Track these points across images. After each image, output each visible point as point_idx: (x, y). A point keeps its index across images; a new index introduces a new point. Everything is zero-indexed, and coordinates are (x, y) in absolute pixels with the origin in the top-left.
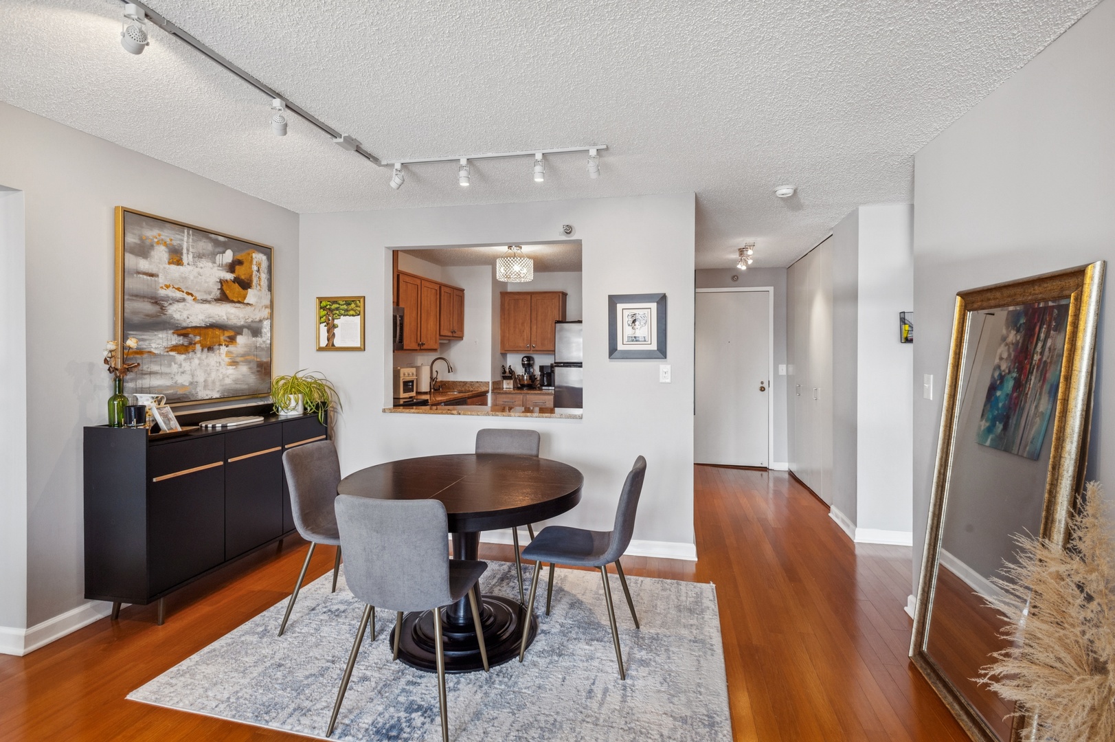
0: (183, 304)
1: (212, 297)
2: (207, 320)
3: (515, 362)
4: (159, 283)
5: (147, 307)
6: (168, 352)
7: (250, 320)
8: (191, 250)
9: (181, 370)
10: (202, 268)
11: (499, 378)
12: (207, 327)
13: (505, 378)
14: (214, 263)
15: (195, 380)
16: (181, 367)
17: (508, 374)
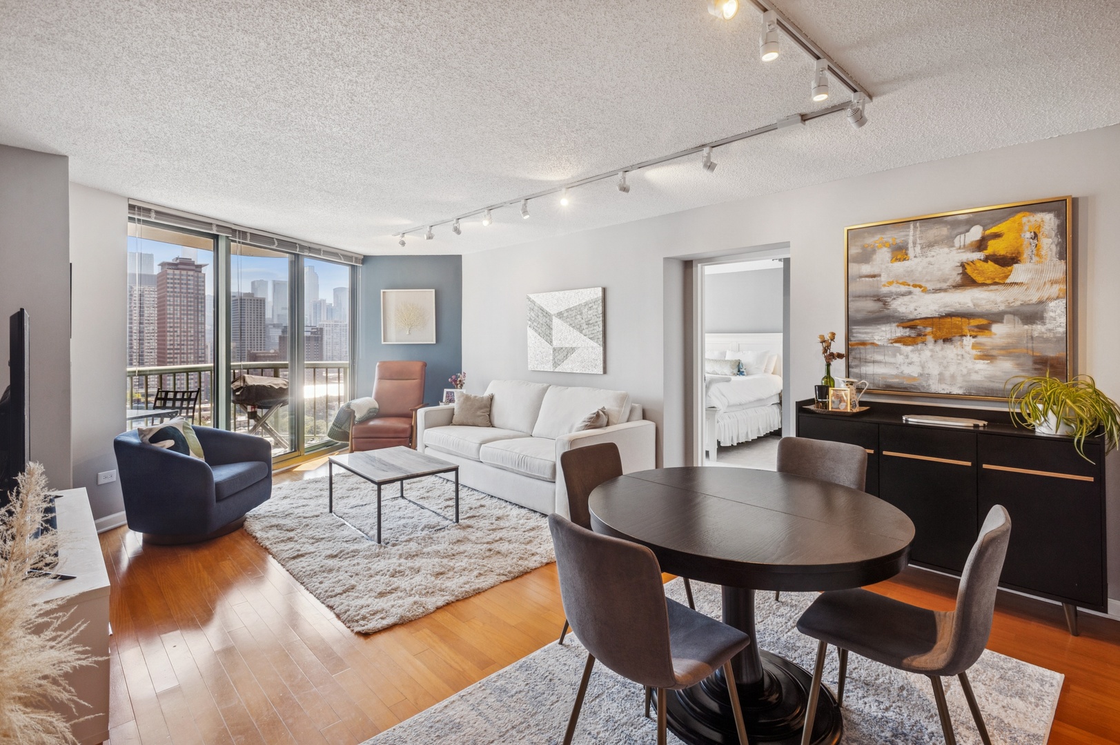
0: (909, 297)
1: (948, 284)
2: (941, 310)
4: (881, 282)
5: (870, 305)
6: (892, 343)
7: (1018, 303)
8: (918, 241)
9: (908, 361)
10: (933, 256)
12: (941, 317)
14: (952, 246)
15: (926, 372)
16: (908, 358)
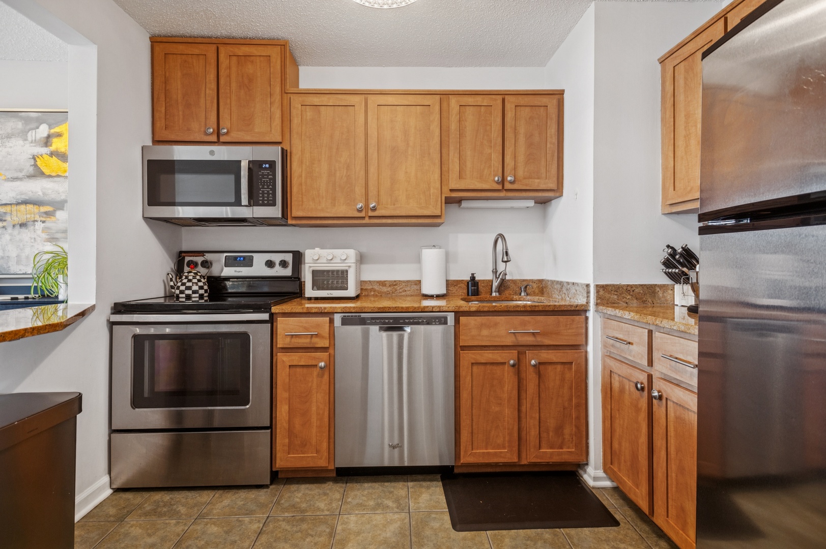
1: (23, 174)
2: (18, 197)
10: (11, 147)
12: (18, 204)
13: (676, 278)
14: (26, 140)
15: (6, 254)
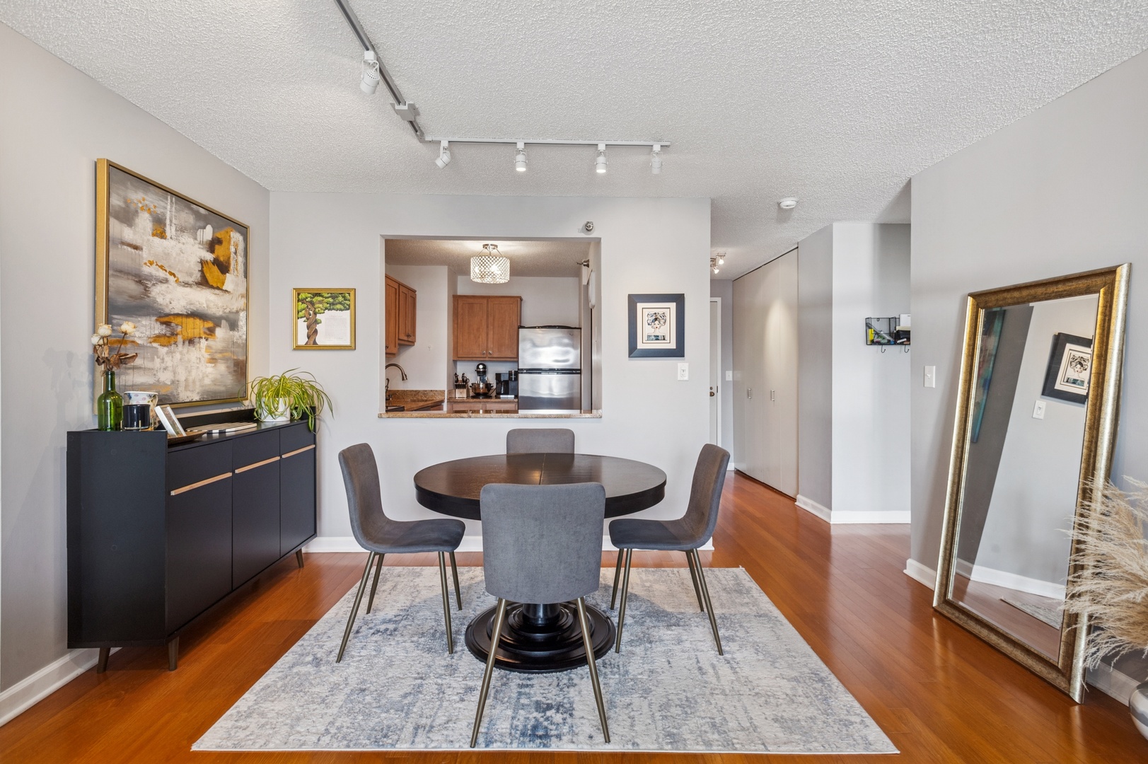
0: (166, 285)
1: (192, 279)
2: (188, 307)
3: (468, 370)
4: (143, 257)
5: (130, 286)
6: (151, 343)
7: (227, 311)
8: (174, 221)
9: (163, 365)
10: (184, 244)
11: (452, 387)
12: (188, 316)
13: (458, 386)
14: (196, 239)
15: (176, 379)
16: (163, 362)
17: (460, 383)
